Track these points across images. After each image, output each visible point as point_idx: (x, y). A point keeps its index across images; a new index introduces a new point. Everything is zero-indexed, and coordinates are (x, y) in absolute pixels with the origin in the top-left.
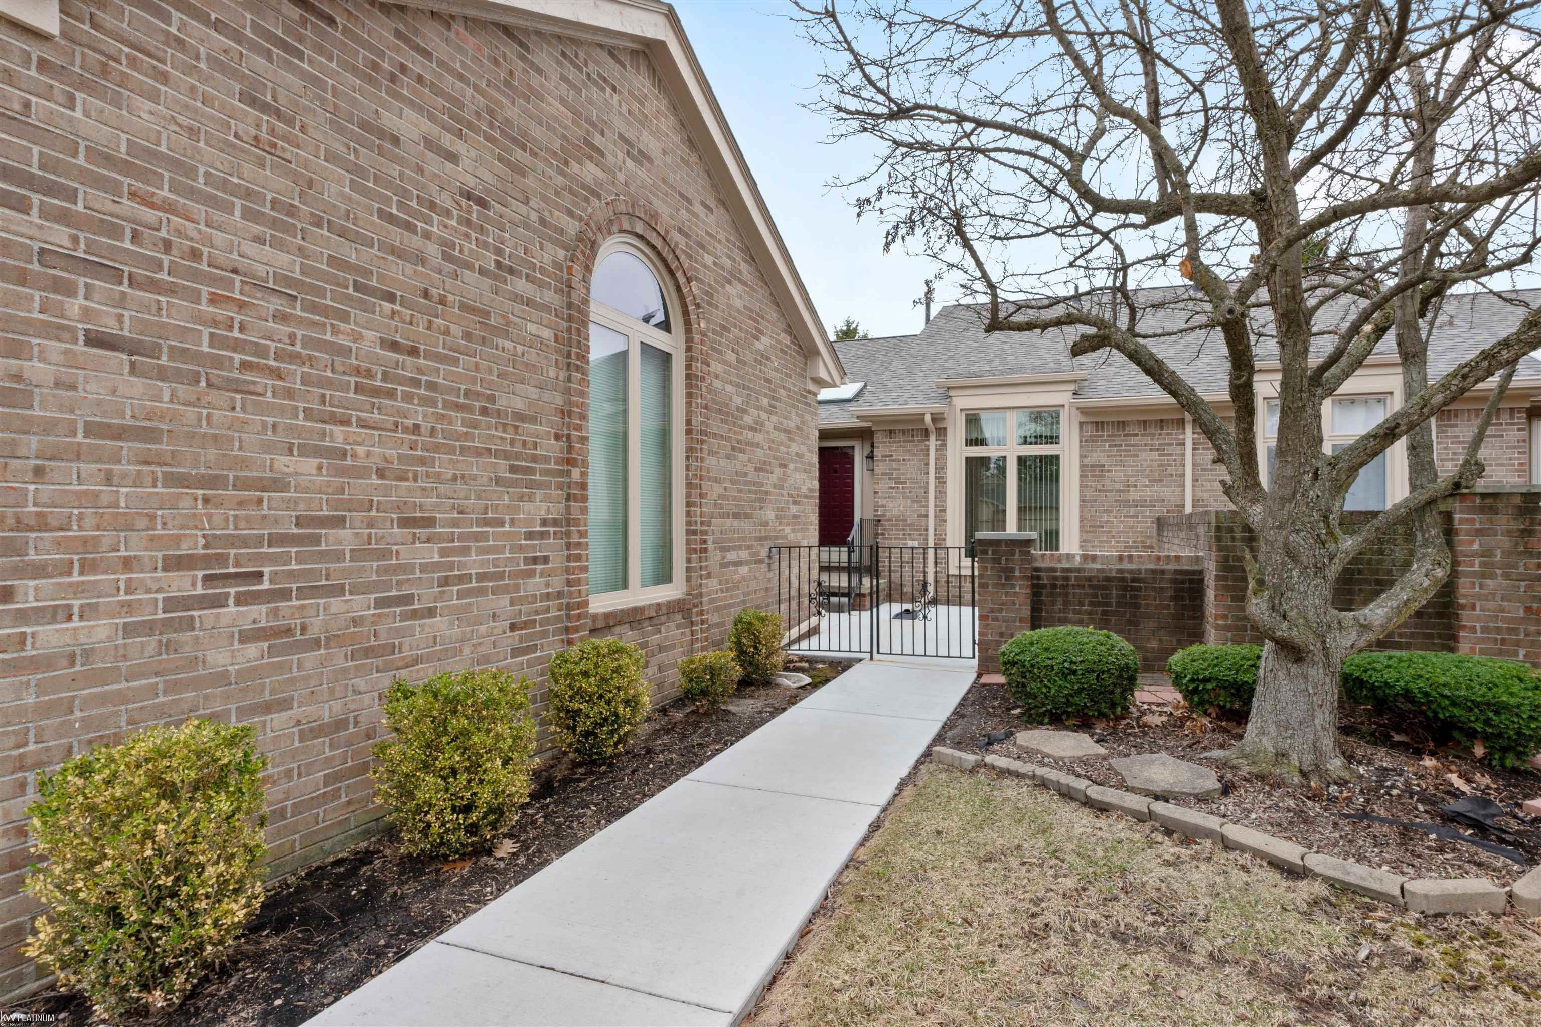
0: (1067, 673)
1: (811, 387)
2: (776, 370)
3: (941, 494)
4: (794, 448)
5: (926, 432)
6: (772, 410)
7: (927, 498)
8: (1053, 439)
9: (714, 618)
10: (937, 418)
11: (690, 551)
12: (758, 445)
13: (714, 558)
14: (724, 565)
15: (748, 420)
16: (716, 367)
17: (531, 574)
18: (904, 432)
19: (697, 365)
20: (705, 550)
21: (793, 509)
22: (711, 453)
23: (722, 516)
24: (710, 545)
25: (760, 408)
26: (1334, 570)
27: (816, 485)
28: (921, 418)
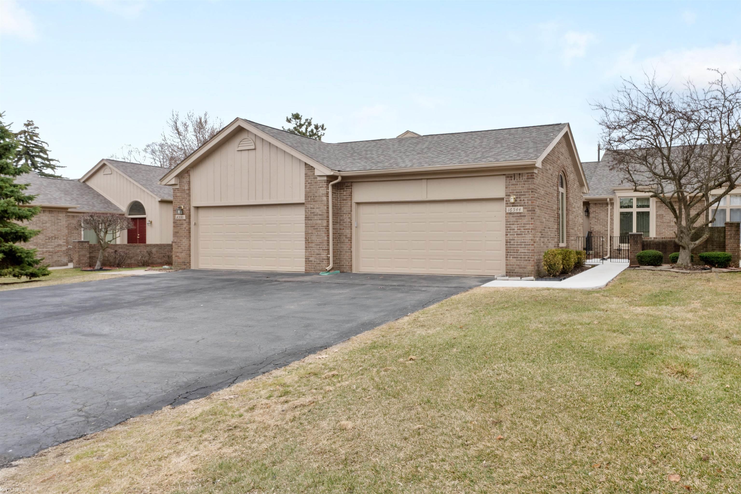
0: (649, 257)
1: (582, 195)
2: (577, 192)
3: (612, 224)
5: (607, 204)
7: (607, 225)
8: (648, 206)
10: (611, 200)
11: (567, 236)
12: (575, 212)
13: (570, 238)
15: (573, 206)
16: (569, 194)
18: (600, 204)
22: (569, 214)
25: (575, 202)
26: (691, 235)
28: (606, 200)
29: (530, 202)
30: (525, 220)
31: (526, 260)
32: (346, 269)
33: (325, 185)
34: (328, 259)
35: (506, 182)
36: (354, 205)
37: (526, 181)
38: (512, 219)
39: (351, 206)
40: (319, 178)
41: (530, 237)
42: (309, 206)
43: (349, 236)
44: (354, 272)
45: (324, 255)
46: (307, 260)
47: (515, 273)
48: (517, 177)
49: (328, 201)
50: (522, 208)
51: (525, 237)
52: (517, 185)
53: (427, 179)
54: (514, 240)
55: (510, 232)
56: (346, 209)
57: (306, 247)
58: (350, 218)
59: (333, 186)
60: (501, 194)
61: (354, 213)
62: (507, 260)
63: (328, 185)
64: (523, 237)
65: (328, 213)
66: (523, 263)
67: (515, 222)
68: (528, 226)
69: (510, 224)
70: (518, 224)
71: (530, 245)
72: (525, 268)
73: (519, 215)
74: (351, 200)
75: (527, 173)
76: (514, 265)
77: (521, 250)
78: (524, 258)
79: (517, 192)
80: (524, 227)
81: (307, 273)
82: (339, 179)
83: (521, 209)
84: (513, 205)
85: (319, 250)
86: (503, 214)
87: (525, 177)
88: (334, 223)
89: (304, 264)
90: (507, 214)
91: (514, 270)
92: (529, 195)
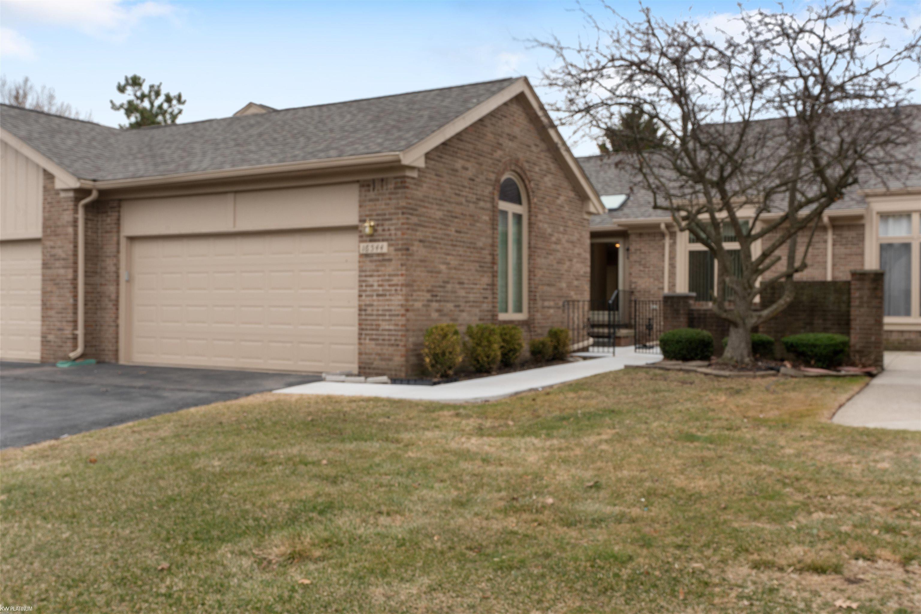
1: (586, 218)
2: (567, 212)
4: (577, 251)
5: (663, 235)
6: (565, 233)
7: (663, 277)
9: (539, 331)
10: (668, 226)
11: (530, 300)
12: (558, 251)
13: (539, 303)
14: (544, 307)
15: (554, 239)
16: (540, 217)
17: (483, 302)
18: (649, 234)
19: (533, 218)
20: (535, 300)
21: (576, 283)
22: (539, 256)
23: (543, 285)
24: (538, 298)
25: (559, 232)
27: (588, 269)
28: (657, 226)
29: (399, 233)
30: (390, 269)
31: (392, 345)
32: (109, 357)
33: (71, 205)
34: (75, 338)
35: (360, 196)
36: (123, 242)
37: (391, 193)
38: (370, 266)
39: (118, 243)
40: (63, 195)
41: (399, 300)
42: (49, 244)
43: (113, 296)
44: (122, 361)
45: (68, 332)
46: (45, 342)
47: (374, 369)
48: (378, 186)
49: (76, 234)
50: (385, 244)
51: (390, 300)
52: (377, 200)
53: (236, 192)
54: (371, 305)
55: (365, 291)
56: (110, 249)
57: (43, 317)
58: (117, 266)
59: (87, 207)
60: (352, 219)
61: (123, 256)
62: (360, 344)
63: (76, 206)
64: (387, 300)
65: (75, 255)
66: (388, 351)
67: (374, 271)
68: (395, 280)
69: (366, 276)
70: (379, 276)
71: (398, 315)
72: (390, 360)
73: (381, 258)
74: (118, 232)
75: (396, 178)
76: (371, 354)
77: (385, 325)
78: (389, 340)
79: (378, 215)
80: (388, 280)
81: (43, 363)
82: (94, 195)
83: (383, 247)
84: (372, 238)
85: (61, 321)
86: (355, 257)
87: (391, 186)
88: (87, 274)
89: (38, 346)
90: (362, 256)
91: (372, 364)
92: (398, 219)
